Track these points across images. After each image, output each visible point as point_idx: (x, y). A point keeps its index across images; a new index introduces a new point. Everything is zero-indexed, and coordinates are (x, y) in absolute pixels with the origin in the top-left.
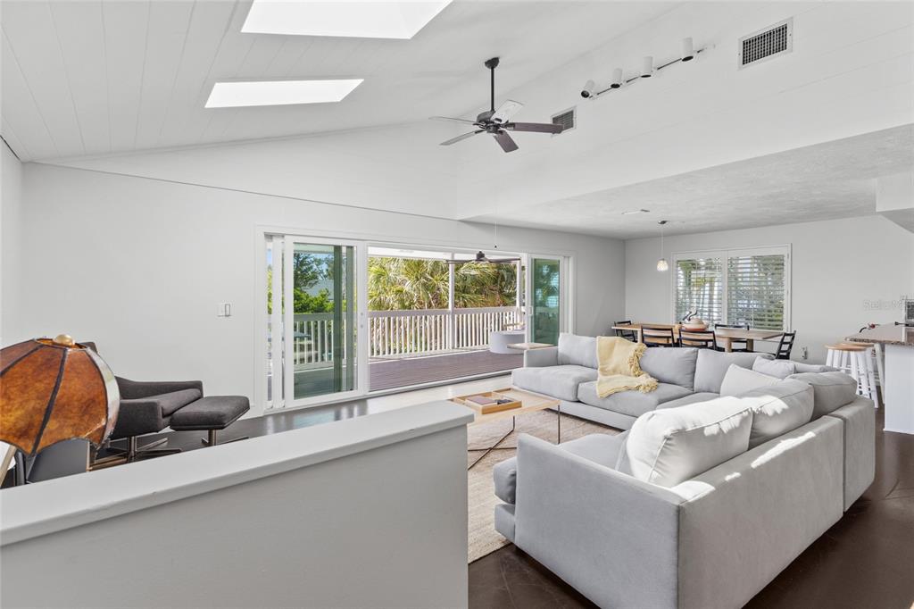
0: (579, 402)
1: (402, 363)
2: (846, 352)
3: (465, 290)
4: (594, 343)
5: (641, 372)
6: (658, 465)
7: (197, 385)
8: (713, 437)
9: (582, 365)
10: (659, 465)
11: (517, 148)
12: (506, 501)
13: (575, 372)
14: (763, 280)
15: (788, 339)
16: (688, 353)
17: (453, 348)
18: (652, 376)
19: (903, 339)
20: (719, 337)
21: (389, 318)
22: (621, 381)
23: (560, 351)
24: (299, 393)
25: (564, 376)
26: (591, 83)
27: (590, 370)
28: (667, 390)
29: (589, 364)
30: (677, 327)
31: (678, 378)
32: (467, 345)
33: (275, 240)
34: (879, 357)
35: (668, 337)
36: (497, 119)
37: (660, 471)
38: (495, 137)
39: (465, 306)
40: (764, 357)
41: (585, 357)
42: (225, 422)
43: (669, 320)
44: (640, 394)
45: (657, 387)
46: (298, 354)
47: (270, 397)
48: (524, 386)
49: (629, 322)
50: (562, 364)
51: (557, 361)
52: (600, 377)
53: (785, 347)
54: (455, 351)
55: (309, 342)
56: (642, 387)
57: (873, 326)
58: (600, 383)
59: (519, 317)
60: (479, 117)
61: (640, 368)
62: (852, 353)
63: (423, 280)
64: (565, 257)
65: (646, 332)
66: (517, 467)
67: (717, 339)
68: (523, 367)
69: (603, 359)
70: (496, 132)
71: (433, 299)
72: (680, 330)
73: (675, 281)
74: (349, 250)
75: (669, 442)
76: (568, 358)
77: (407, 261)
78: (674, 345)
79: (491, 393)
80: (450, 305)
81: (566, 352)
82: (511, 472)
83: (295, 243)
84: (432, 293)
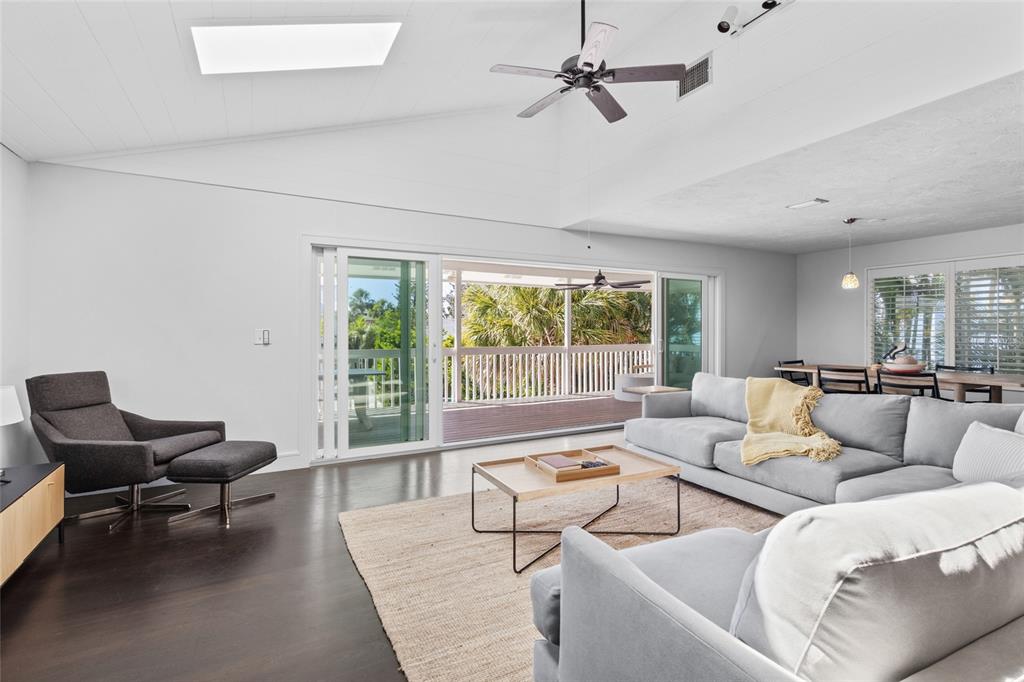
0: (716, 469)
1: (504, 408)
3: (589, 325)
4: (742, 386)
5: (814, 430)
6: (823, 635)
7: (219, 427)
8: (961, 577)
9: (724, 417)
10: (826, 636)
11: (624, 114)
12: (547, 637)
13: (712, 426)
14: (1013, 308)
16: (891, 404)
17: (571, 393)
18: (831, 436)
20: (946, 382)
21: (498, 357)
22: (779, 443)
23: (694, 397)
24: (354, 442)
25: (697, 431)
26: (734, 10)
27: (735, 425)
28: (855, 458)
29: (734, 415)
30: (874, 368)
31: (875, 441)
32: (588, 390)
33: (327, 254)
35: (860, 382)
36: (586, 65)
37: (827, 648)
38: (588, 94)
39: (588, 343)
41: (729, 406)
42: (230, 474)
43: (864, 358)
44: (810, 463)
45: (839, 453)
46: (383, 396)
47: (321, 445)
48: (642, 443)
49: (801, 362)
50: (698, 415)
51: (689, 411)
52: (750, 434)
54: (573, 397)
56: (813, 453)
58: (748, 443)
59: (651, 354)
60: (563, 64)
61: (813, 424)
63: (535, 312)
64: (709, 277)
65: (825, 375)
66: (562, 583)
67: (939, 384)
68: (640, 416)
69: (755, 411)
70: (588, 87)
71: (550, 336)
72: (879, 372)
73: (871, 306)
74: (419, 266)
75: (849, 587)
76: (705, 407)
77: (517, 289)
78: (869, 392)
79: (581, 451)
80: (566, 341)
81: (702, 400)
82: (552, 592)
83: (350, 257)
84: (549, 329)
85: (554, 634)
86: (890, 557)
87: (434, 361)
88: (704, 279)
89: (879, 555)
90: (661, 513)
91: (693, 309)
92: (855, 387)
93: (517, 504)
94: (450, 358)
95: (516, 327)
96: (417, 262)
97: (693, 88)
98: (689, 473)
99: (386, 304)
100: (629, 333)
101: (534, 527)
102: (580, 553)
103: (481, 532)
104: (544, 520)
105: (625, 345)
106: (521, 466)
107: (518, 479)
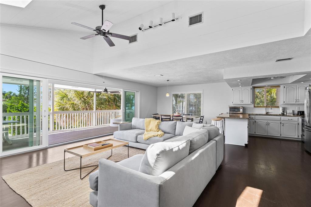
0: (138, 142)
2: (216, 121)
3: (102, 104)
4: (144, 121)
8: (176, 151)
9: (140, 129)
11: (115, 45)
12: (94, 190)
13: (137, 131)
15: (202, 118)
16: (173, 123)
18: (162, 131)
19: (229, 117)
20: (184, 118)
21: (69, 114)
22: (152, 134)
23: (132, 124)
25: (133, 133)
26: (142, 25)
27: (143, 131)
28: (167, 136)
29: (142, 128)
31: (170, 132)
32: (101, 124)
34: (223, 123)
35: (169, 118)
36: (104, 30)
38: (104, 38)
39: (101, 110)
40: (195, 123)
41: (141, 126)
43: (171, 113)
44: (158, 138)
45: (164, 135)
48: (118, 138)
49: (158, 114)
50: (133, 129)
51: (131, 128)
52: (146, 133)
53: (201, 120)
54: (96, 126)
55: (23, 125)
56: (158, 135)
57: (222, 114)
58: (145, 135)
59: (120, 112)
60: (96, 28)
61: (159, 129)
62: (218, 121)
63: (82, 99)
64: (137, 91)
65: (163, 117)
66: (99, 174)
67: (183, 118)
68: (118, 130)
69: (147, 126)
70: (104, 36)
71: (88, 107)
72: (173, 116)
73: (172, 101)
74: (38, 82)
75: (158, 156)
76: (135, 126)
77: (76, 91)
78: (171, 121)
79: (101, 141)
80: (94, 108)
81: (135, 125)
82: (96, 177)
83: (3, 76)
84: (88, 105)
85: (96, 188)
86: (165, 150)
87: (45, 116)
88: (136, 92)
89: (163, 150)
90: (123, 156)
91: (132, 100)
92: (168, 120)
93: (82, 158)
94: (49, 116)
95: (76, 104)
96: (37, 81)
97: (133, 42)
98: (131, 144)
99: (12, 94)
100: (114, 106)
101: (86, 166)
102: (104, 164)
103: (67, 171)
104: (89, 163)
105: (113, 110)
106: (82, 148)
107: (82, 152)
